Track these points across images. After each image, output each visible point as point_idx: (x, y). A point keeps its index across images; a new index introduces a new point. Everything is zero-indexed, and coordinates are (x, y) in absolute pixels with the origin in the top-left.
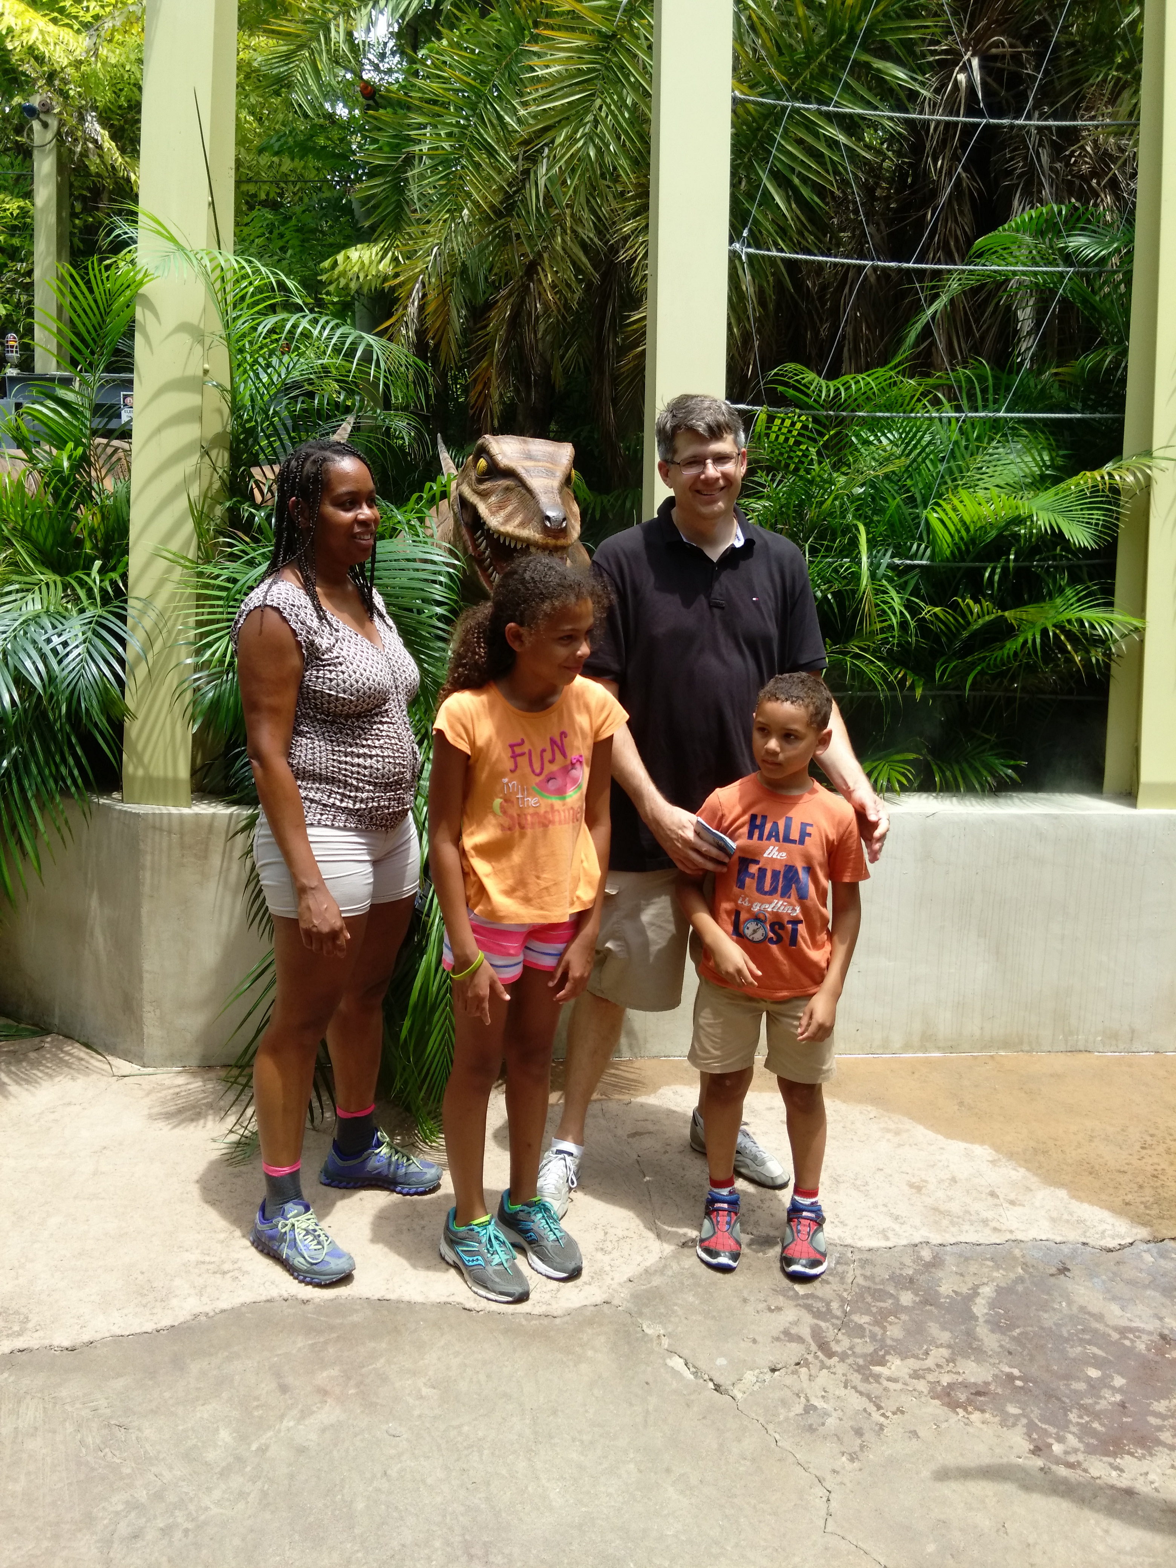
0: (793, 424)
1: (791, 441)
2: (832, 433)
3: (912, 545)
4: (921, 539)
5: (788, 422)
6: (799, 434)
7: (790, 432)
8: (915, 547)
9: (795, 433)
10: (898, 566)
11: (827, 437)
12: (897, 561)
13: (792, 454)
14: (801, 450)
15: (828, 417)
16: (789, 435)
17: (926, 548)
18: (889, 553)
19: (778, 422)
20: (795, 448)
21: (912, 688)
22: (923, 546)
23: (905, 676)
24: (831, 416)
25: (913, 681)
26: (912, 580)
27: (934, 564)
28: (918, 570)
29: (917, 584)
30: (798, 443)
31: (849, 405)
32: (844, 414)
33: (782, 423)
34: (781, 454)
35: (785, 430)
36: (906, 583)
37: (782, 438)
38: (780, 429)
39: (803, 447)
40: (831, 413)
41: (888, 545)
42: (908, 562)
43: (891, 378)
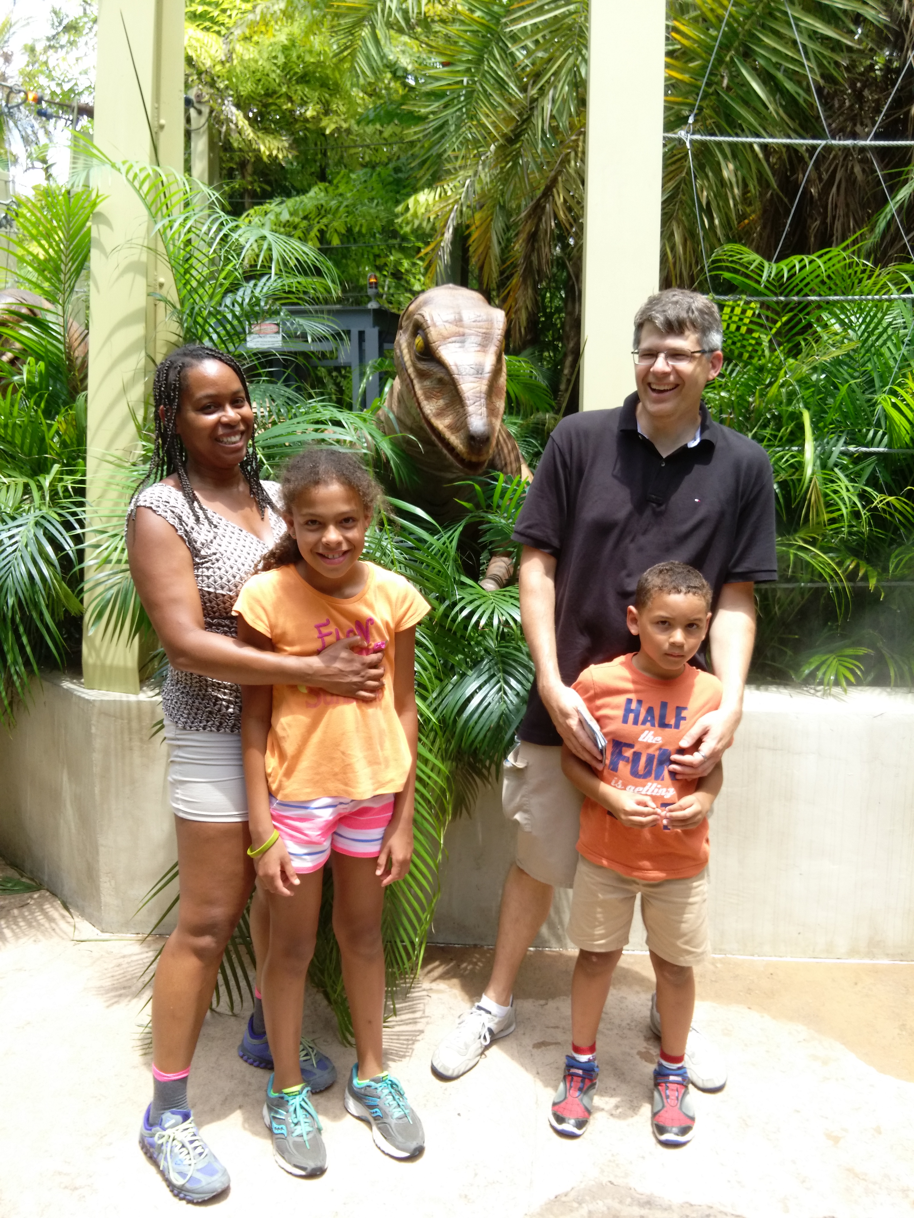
0: (744, 312)
1: (743, 330)
2: (784, 319)
3: (869, 430)
4: (878, 425)
5: (738, 310)
6: (751, 322)
7: (741, 320)
8: (871, 434)
9: (747, 321)
10: (853, 453)
11: (779, 324)
12: (852, 448)
13: (745, 343)
14: (754, 338)
15: (777, 303)
16: (740, 323)
17: (884, 434)
18: (842, 440)
19: (727, 310)
20: (747, 336)
21: (865, 578)
22: (881, 433)
23: (857, 567)
24: (782, 302)
25: (866, 572)
26: (868, 468)
27: (892, 451)
28: (874, 458)
29: (874, 470)
30: (750, 331)
31: (801, 290)
32: (796, 298)
33: (732, 311)
34: (734, 343)
35: (736, 319)
36: (862, 470)
37: (733, 327)
38: (730, 318)
39: (756, 335)
40: (782, 298)
41: (842, 432)
42: (864, 449)
43: (845, 259)
